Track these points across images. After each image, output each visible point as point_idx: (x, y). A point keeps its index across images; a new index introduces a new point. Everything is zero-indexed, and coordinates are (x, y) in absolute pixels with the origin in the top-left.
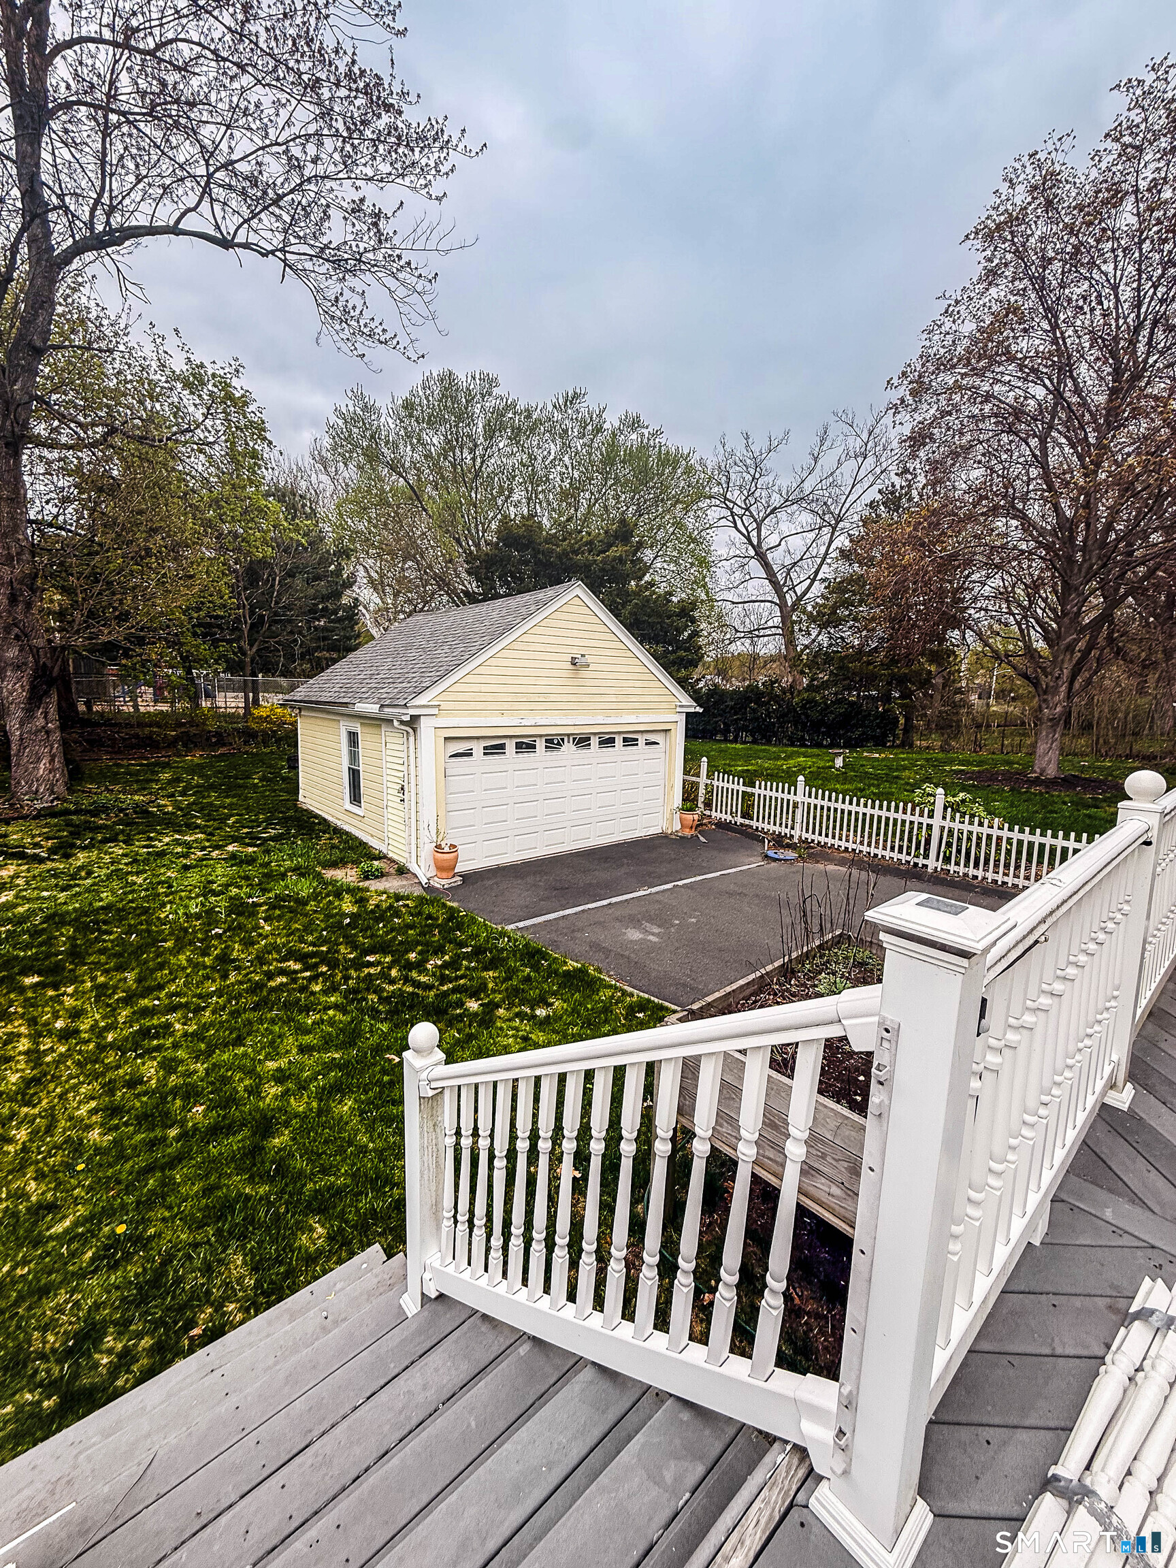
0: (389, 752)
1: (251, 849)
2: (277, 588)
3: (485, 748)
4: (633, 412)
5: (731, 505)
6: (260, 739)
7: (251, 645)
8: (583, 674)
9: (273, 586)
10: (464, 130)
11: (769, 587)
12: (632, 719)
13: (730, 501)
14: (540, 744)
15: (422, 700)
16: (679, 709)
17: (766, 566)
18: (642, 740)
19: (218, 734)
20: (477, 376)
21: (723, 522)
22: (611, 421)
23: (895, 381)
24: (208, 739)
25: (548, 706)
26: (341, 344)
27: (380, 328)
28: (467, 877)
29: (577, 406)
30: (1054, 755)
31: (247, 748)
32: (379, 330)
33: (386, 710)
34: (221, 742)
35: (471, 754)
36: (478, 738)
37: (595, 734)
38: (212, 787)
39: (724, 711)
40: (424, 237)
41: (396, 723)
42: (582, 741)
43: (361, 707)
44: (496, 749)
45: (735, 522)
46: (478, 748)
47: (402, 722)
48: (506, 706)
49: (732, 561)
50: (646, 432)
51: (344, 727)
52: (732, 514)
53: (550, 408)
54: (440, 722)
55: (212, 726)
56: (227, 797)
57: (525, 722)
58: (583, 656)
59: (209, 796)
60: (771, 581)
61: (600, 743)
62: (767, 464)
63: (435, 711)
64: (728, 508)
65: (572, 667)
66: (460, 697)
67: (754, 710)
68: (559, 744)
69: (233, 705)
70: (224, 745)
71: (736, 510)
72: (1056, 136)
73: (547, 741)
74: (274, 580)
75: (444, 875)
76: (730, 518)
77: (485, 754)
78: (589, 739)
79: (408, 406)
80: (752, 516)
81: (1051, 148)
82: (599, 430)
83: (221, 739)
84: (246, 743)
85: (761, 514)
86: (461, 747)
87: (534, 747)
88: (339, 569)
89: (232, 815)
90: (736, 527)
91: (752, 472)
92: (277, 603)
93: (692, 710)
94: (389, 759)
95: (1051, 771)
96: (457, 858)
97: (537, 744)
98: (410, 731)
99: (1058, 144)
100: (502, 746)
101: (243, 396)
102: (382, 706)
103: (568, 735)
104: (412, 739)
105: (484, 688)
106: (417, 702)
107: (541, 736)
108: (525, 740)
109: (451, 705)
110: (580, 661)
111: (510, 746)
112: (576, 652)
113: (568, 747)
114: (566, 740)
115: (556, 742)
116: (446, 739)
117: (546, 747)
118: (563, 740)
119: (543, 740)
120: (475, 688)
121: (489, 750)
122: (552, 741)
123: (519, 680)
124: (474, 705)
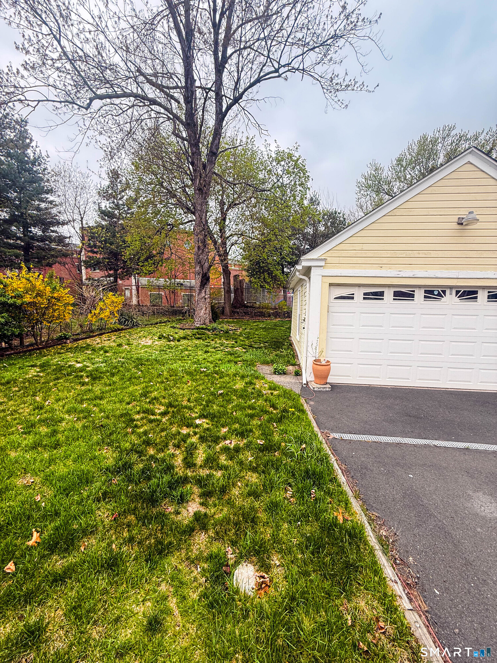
3: (365, 294)
8: (469, 232)
14: (419, 294)
15: (314, 254)
25: (428, 261)
28: (334, 387)
35: (353, 298)
36: (359, 286)
37: (483, 288)
42: (468, 294)
44: (375, 295)
46: (359, 294)
48: (385, 260)
54: (327, 271)
57: (402, 274)
61: (489, 297)
63: (322, 263)
65: (458, 227)
66: (344, 253)
68: (439, 294)
73: (426, 292)
75: (318, 381)
77: (364, 298)
86: (345, 292)
87: (412, 296)
96: (329, 370)
97: (416, 294)
98: (307, 279)
100: (382, 294)
103: (451, 288)
105: (365, 247)
106: (309, 257)
107: (419, 287)
108: (403, 290)
109: (336, 260)
110: (466, 221)
111: (389, 294)
113: (451, 298)
114: (448, 292)
115: (436, 293)
116: (331, 285)
117: (425, 297)
118: (444, 292)
119: (423, 291)
120: (358, 247)
121: (367, 296)
122: (431, 292)
123: (398, 240)
124: (355, 260)
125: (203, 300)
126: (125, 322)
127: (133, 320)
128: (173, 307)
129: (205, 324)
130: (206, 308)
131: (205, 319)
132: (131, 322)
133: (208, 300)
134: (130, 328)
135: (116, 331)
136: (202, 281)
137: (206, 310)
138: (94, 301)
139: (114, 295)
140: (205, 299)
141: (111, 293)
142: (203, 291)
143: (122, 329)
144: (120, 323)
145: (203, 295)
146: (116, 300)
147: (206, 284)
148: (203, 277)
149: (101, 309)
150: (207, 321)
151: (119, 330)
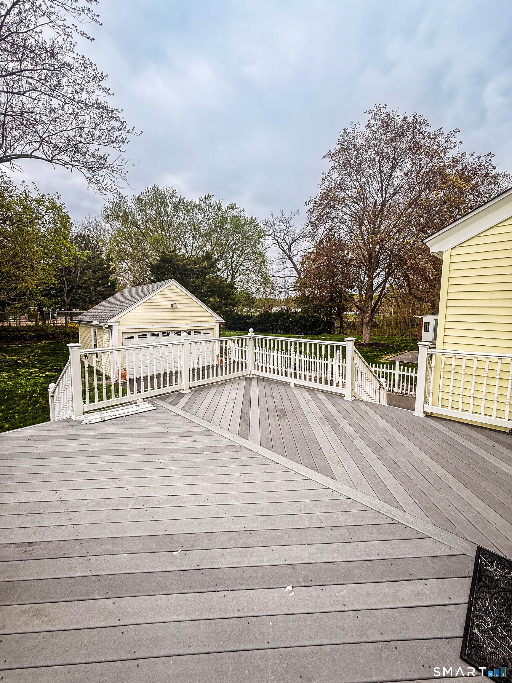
0: (105, 338)
1: (55, 373)
2: (79, 275)
3: (138, 336)
4: (233, 203)
5: (277, 238)
6: (71, 335)
7: (68, 298)
8: (176, 310)
9: (77, 274)
10: (134, 127)
11: (294, 271)
12: (198, 325)
13: (277, 236)
14: (161, 334)
15: (113, 320)
16: (216, 321)
17: (293, 262)
18: (202, 332)
19: (53, 334)
20: (168, 189)
21: (275, 245)
22: (225, 206)
23: (307, 203)
24: (48, 336)
25: (162, 321)
26: (96, 191)
27: (111, 186)
29: (210, 201)
30: (368, 335)
31: (65, 339)
32: (110, 187)
33: (102, 323)
34: (54, 337)
35: (133, 338)
36: (136, 332)
37: (183, 330)
38: (45, 354)
39: (271, 321)
40: (120, 162)
41: (104, 328)
42: (178, 333)
43: (95, 323)
44: (143, 336)
45: (279, 246)
46: (136, 336)
47: (106, 328)
48: (145, 321)
49: (280, 260)
50: (237, 210)
51: (92, 330)
52: (278, 242)
53: (198, 201)
54: (120, 327)
55: (50, 331)
56: (51, 357)
57: (153, 327)
58: (175, 304)
59: (44, 357)
60: (295, 269)
62: (292, 221)
63: (118, 324)
64: (276, 240)
65: (171, 308)
66: (128, 319)
67: (282, 321)
68: (168, 334)
69: (60, 322)
70: (55, 338)
71: (280, 241)
72: (354, 124)
73: (163, 333)
74: (78, 272)
76: (277, 244)
77: (138, 338)
78: (180, 332)
79: (140, 200)
80: (286, 243)
81: (353, 127)
82: (220, 209)
83: (54, 336)
84: (65, 337)
85: (291, 242)
86: (129, 336)
87: (158, 335)
88: (109, 266)
89: (51, 363)
90: (279, 247)
91: (286, 225)
92: (79, 281)
93: (222, 321)
94: (105, 340)
95: (368, 341)
98: (110, 330)
99: (355, 126)
100: (146, 335)
101: (60, 206)
102: (100, 322)
103: (172, 331)
104: (110, 333)
105: (137, 315)
106: (111, 320)
107: (161, 331)
108: (154, 333)
109: (124, 322)
110: (174, 306)
111: (149, 335)
112: (173, 302)
113: (172, 335)
116: (123, 333)
117: (163, 335)
118: (170, 333)
120: (134, 315)
121: (140, 336)
122: (165, 333)
123: (151, 313)
124: (132, 321)
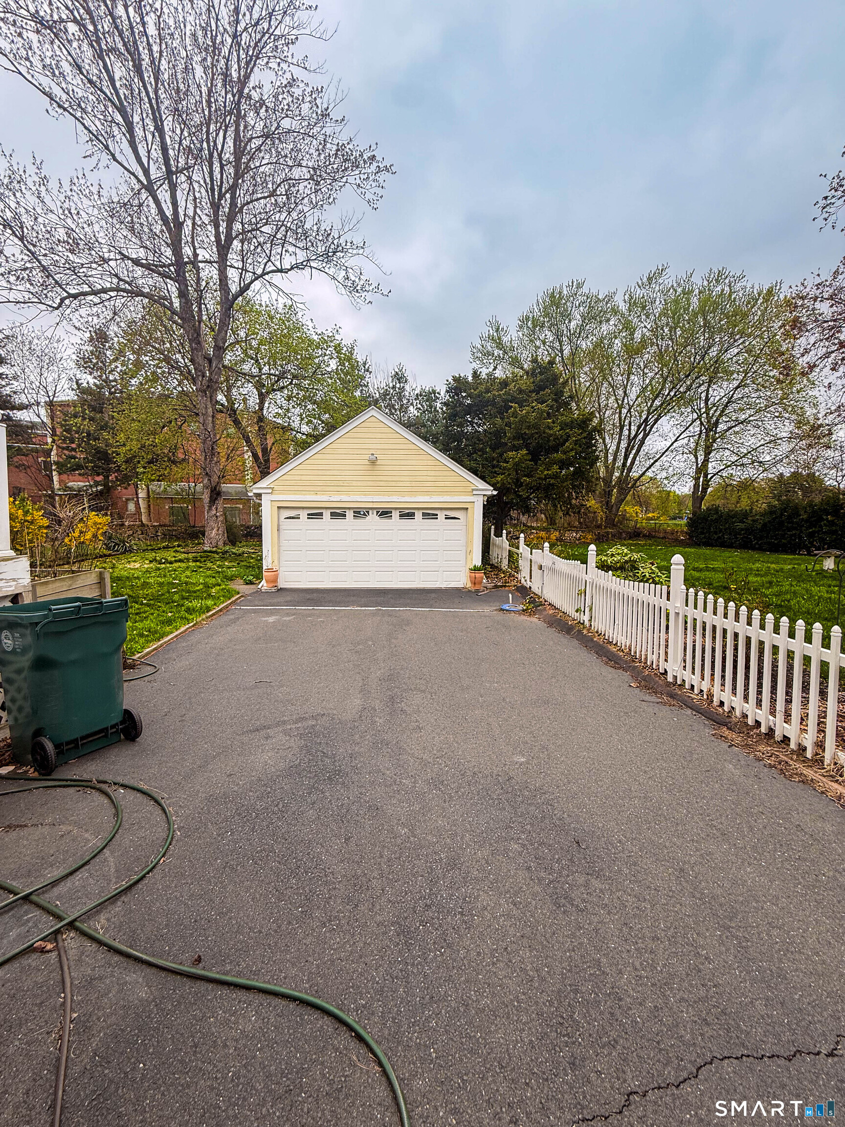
3: (308, 515)
12: (427, 499)
14: (350, 514)
15: (263, 484)
16: (476, 493)
18: (441, 515)
35: (299, 518)
36: (303, 508)
37: (396, 509)
42: (385, 513)
44: (316, 515)
46: (304, 514)
48: (319, 488)
54: (274, 497)
57: (335, 500)
61: (400, 516)
63: (270, 491)
66: (288, 483)
68: (364, 514)
73: (354, 512)
75: (270, 585)
77: (308, 518)
78: (391, 512)
86: (292, 513)
87: (345, 516)
93: (489, 493)
97: (347, 514)
100: (321, 514)
103: (372, 509)
105: (304, 478)
106: (258, 485)
107: (349, 508)
108: (337, 511)
109: (281, 488)
110: (373, 459)
111: (327, 514)
113: (373, 517)
114: (370, 512)
115: (362, 513)
116: (279, 508)
117: (354, 516)
118: (368, 512)
119: (352, 511)
120: (297, 478)
121: (311, 516)
122: (359, 513)
123: (328, 473)
124: (296, 488)
125: (214, 518)
126: (114, 546)
127: (125, 545)
128: (194, 527)
129: (216, 547)
130: (219, 528)
131: (218, 541)
132: (123, 547)
133: (221, 519)
134: (121, 554)
135: (101, 557)
136: (211, 497)
137: (218, 530)
138: (72, 523)
139: (98, 515)
140: (217, 517)
141: (94, 513)
142: (214, 508)
143: (110, 555)
144: (108, 548)
145: (214, 512)
146: (99, 521)
147: (216, 499)
148: (212, 491)
149: (81, 532)
150: (221, 543)
151: (105, 556)
